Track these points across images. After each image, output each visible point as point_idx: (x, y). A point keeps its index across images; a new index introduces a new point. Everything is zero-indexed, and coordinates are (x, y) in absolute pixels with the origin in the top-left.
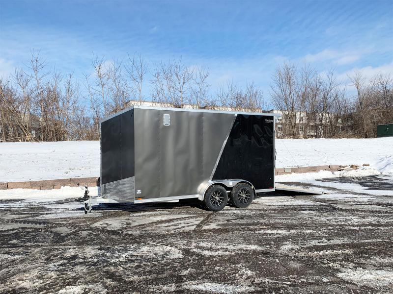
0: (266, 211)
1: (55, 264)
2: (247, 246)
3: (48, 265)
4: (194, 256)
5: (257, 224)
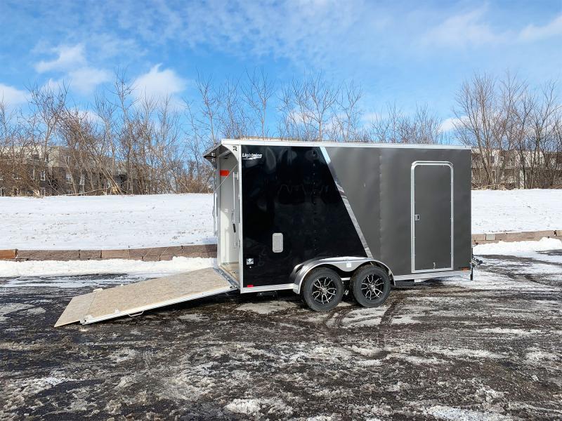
0: (478, 298)
1: (203, 366)
2: (473, 352)
3: (195, 368)
4: (398, 363)
5: (474, 318)
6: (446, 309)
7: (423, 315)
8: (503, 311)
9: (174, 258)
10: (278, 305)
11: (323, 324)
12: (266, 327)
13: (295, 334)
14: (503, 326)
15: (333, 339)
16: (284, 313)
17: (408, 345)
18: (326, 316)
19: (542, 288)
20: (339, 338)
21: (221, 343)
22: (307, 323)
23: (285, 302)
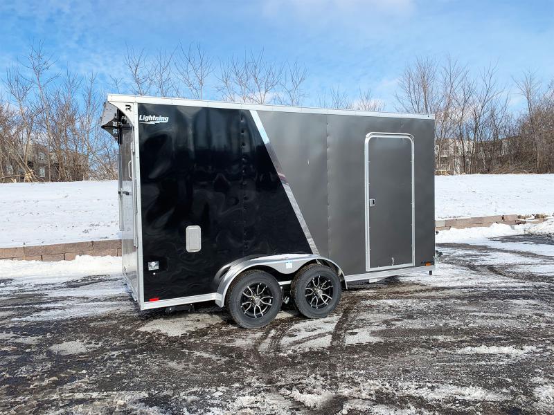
0: (445, 299)
5: (447, 331)
6: (410, 317)
7: (384, 327)
8: (480, 318)
9: (78, 257)
10: (198, 320)
11: (254, 350)
12: (172, 359)
13: (211, 372)
14: (489, 341)
15: (266, 377)
16: (202, 333)
17: (372, 382)
18: (259, 335)
19: (511, 283)
20: (275, 374)
21: (95, 395)
22: (232, 349)
23: (207, 316)
